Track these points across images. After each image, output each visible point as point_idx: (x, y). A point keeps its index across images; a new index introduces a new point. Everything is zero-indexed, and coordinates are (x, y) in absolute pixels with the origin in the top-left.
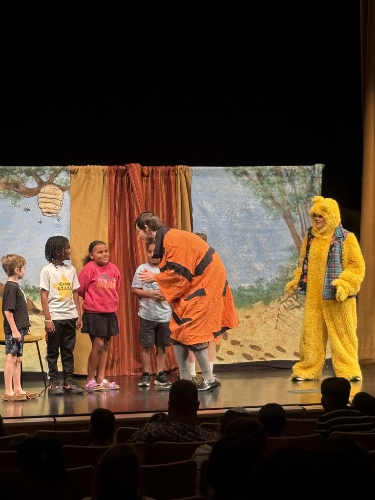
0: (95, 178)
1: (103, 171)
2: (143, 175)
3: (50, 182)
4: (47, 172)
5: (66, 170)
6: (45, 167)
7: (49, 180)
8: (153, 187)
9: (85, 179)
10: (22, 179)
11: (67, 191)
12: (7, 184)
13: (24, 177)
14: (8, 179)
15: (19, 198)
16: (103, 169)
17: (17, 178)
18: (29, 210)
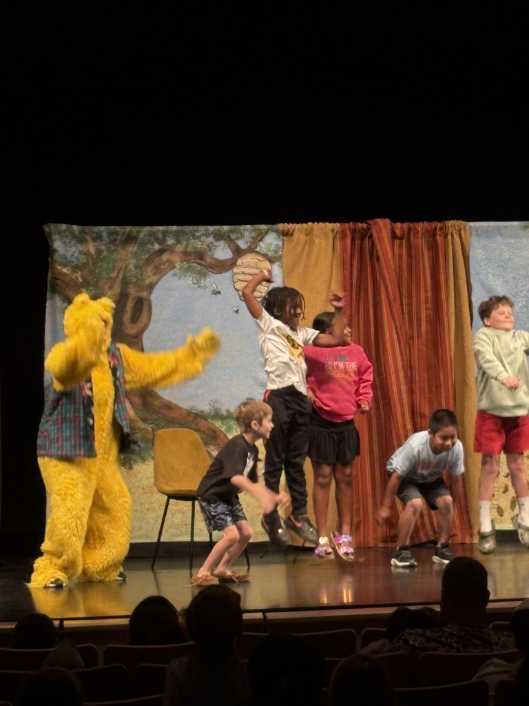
0: (321, 243)
1: (333, 231)
2: (394, 236)
3: (251, 250)
4: (247, 234)
5: (277, 231)
6: (242, 227)
7: (250, 247)
8: (410, 255)
9: (305, 244)
10: (208, 245)
11: (278, 263)
12: (186, 253)
13: (211, 243)
14: (187, 247)
15: (205, 275)
16: (332, 228)
17: (202, 245)
18: (219, 293)
